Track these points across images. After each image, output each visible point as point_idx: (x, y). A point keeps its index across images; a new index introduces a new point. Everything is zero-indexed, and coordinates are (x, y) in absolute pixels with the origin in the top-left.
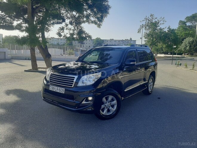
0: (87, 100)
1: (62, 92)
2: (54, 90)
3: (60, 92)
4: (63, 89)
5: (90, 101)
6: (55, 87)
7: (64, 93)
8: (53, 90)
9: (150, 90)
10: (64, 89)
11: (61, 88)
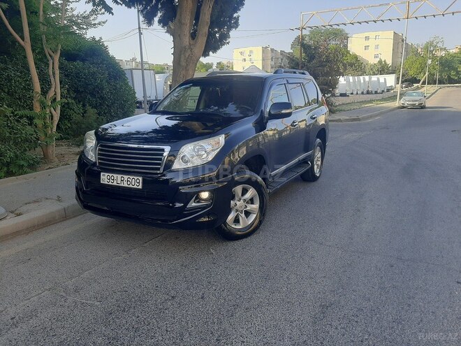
0: (198, 199)
1: (135, 187)
2: (115, 184)
3: (131, 186)
4: (136, 178)
5: (205, 200)
6: (115, 176)
7: (140, 187)
8: (110, 183)
9: (316, 170)
10: (141, 179)
11: (131, 177)
